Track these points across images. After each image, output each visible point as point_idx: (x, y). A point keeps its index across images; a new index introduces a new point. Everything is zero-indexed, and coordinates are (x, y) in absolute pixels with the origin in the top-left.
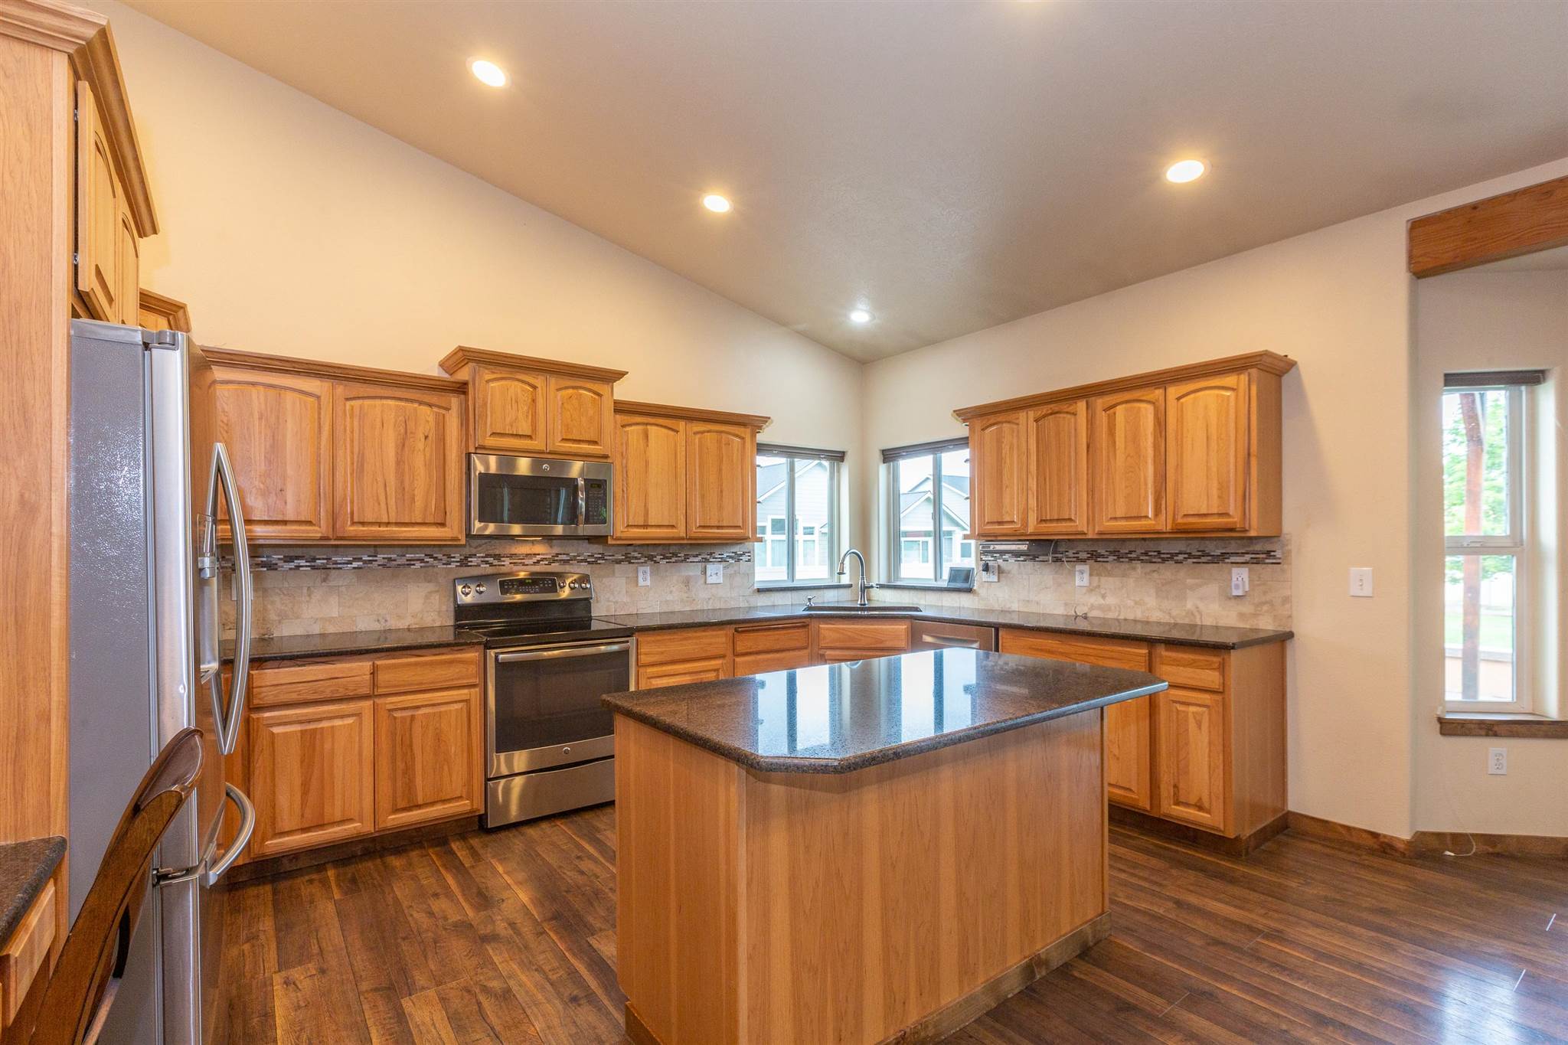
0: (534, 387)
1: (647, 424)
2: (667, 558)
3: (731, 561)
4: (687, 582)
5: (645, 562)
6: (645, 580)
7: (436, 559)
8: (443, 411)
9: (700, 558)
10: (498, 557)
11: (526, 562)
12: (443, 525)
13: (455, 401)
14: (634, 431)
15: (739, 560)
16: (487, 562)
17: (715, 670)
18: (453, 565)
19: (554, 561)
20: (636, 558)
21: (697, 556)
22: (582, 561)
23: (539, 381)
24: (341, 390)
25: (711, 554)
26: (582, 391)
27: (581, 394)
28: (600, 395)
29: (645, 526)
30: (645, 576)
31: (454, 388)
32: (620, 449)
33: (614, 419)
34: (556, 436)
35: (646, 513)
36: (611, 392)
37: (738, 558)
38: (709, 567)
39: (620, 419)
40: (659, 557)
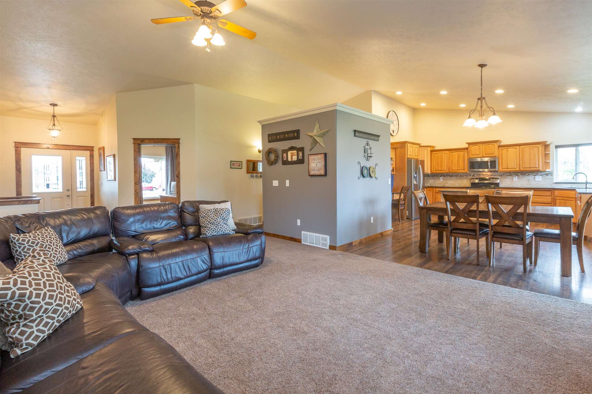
1: (508, 148)
2: (522, 175)
3: (544, 175)
4: (529, 180)
5: (516, 176)
6: (515, 179)
9: (533, 175)
10: (480, 175)
12: (464, 170)
13: (466, 151)
14: (504, 151)
16: (478, 176)
18: (472, 176)
20: (513, 175)
23: (481, 145)
24: (450, 152)
25: (537, 174)
26: (490, 145)
28: (493, 145)
29: (507, 169)
30: (516, 179)
31: (467, 149)
32: (500, 154)
33: (498, 149)
34: (484, 154)
35: (507, 166)
36: (497, 144)
37: (547, 175)
38: (536, 177)
39: (500, 148)
40: (519, 175)
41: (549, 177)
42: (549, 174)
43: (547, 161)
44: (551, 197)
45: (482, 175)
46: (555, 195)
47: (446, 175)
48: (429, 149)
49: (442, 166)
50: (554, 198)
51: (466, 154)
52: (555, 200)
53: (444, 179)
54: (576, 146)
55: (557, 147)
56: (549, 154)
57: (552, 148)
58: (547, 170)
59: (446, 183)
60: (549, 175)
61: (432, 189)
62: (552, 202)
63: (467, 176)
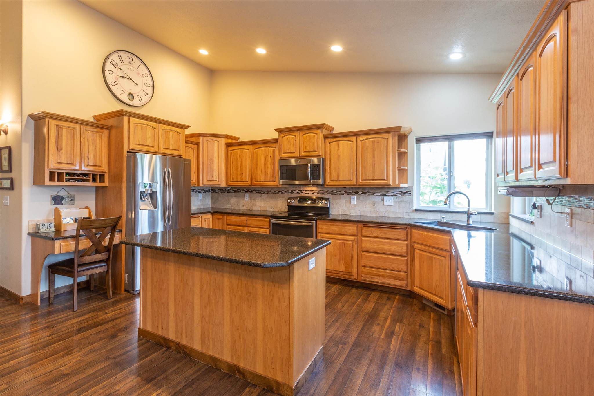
0: (295, 136)
1: (339, 141)
2: (364, 193)
3: (398, 195)
4: (374, 204)
5: (354, 194)
6: (354, 201)
7: (285, 191)
8: (275, 148)
9: (381, 193)
10: (301, 191)
11: (310, 193)
12: (274, 181)
13: (276, 145)
14: (334, 145)
15: (403, 195)
16: (298, 193)
17: (352, 241)
18: (289, 193)
19: (319, 193)
20: (350, 193)
21: (379, 193)
22: (329, 193)
23: (297, 134)
24: (253, 147)
25: (387, 192)
26: (310, 134)
27: (310, 135)
28: (317, 134)
29: (338, 180)
30: (354, 200)
31: (276, 141)
32: (328, 152)
33: (325, 141)
34: (302, 151)
35: (339, 175)
36: (322, 132)
37: (403, 194)
38: (386, 197)
39: (328, 141)
40: (360, 193)
41: (406, 198)
42: (407, 192)
43: (402, 167)
44: (406, 242)
45: (304, 192)
46: (413, 240)
47: (254, 191)
48: (223, 141)
49: (242, 174)
50: (412, 246)
51: (277, 151)
52: (412, 250)
53: (250, 198)
54: (451, 138)
55: (419, 140)
56: (405, 153)
57: (411, 141)
58: (402, 185)
59: (253, 205)
60: (407, 194)
61: (221, 217)
62: (407, 254)
63: (283, 193)
